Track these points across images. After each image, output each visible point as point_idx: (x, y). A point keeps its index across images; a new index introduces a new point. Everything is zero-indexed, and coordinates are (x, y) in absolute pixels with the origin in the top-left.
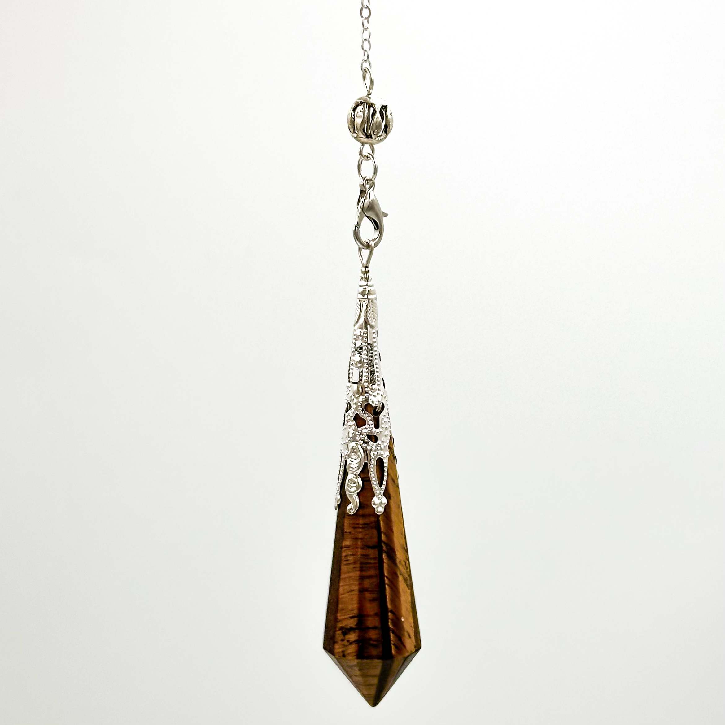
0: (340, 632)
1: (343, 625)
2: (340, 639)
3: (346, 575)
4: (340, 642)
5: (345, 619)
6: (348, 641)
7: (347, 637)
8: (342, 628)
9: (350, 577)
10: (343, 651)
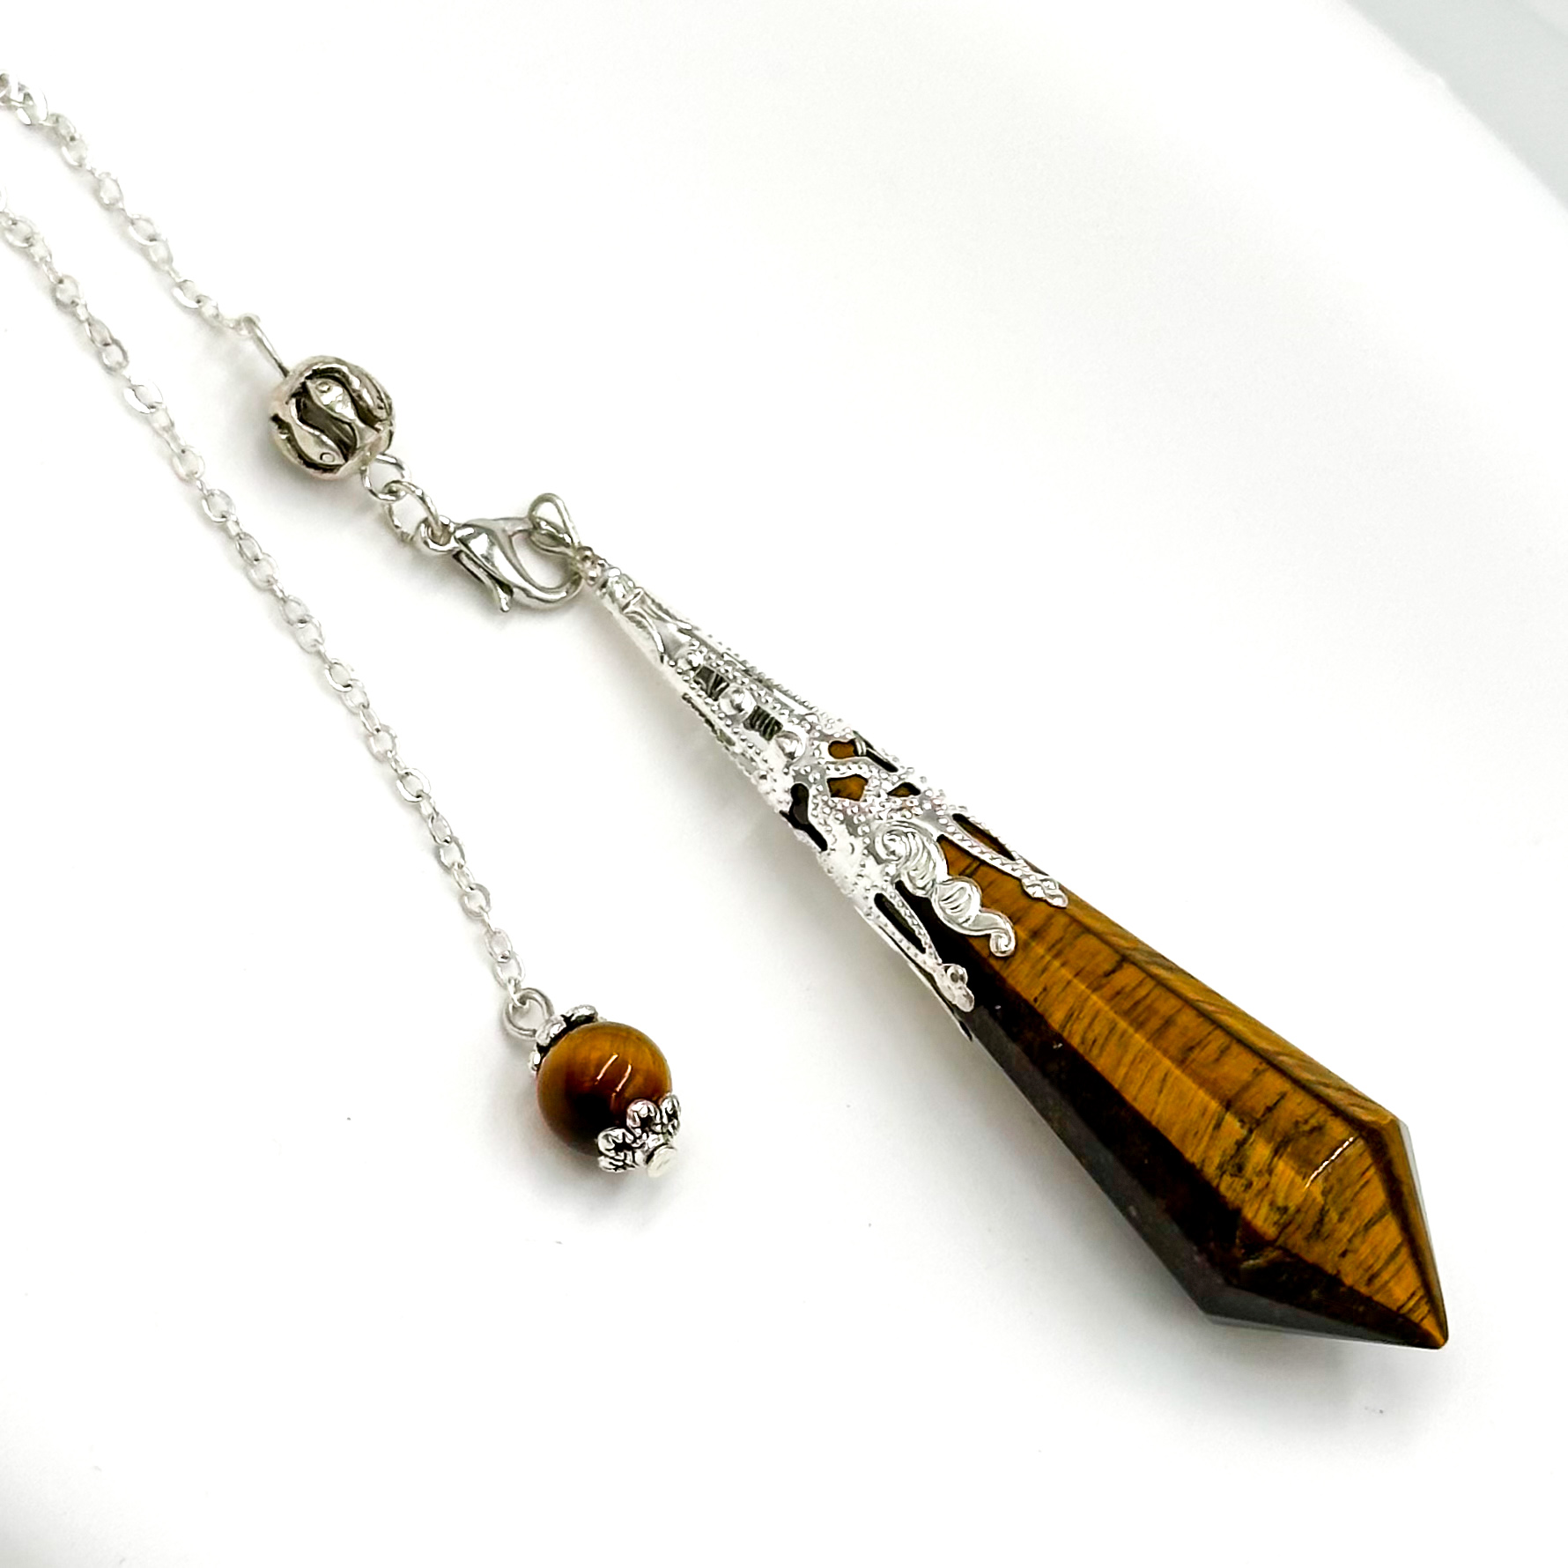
0: (1227, 1179)
1: (1217, 1161)
2: (1240, 1189)
3: (1122, 1071)
4: (1247, 1196)
5: (1208, 1147)
6: (1260, 1173)
7: (1249, 1169)
8: (1221, 1168)
9: (1133, 1062)
10: (1272, 1204)
